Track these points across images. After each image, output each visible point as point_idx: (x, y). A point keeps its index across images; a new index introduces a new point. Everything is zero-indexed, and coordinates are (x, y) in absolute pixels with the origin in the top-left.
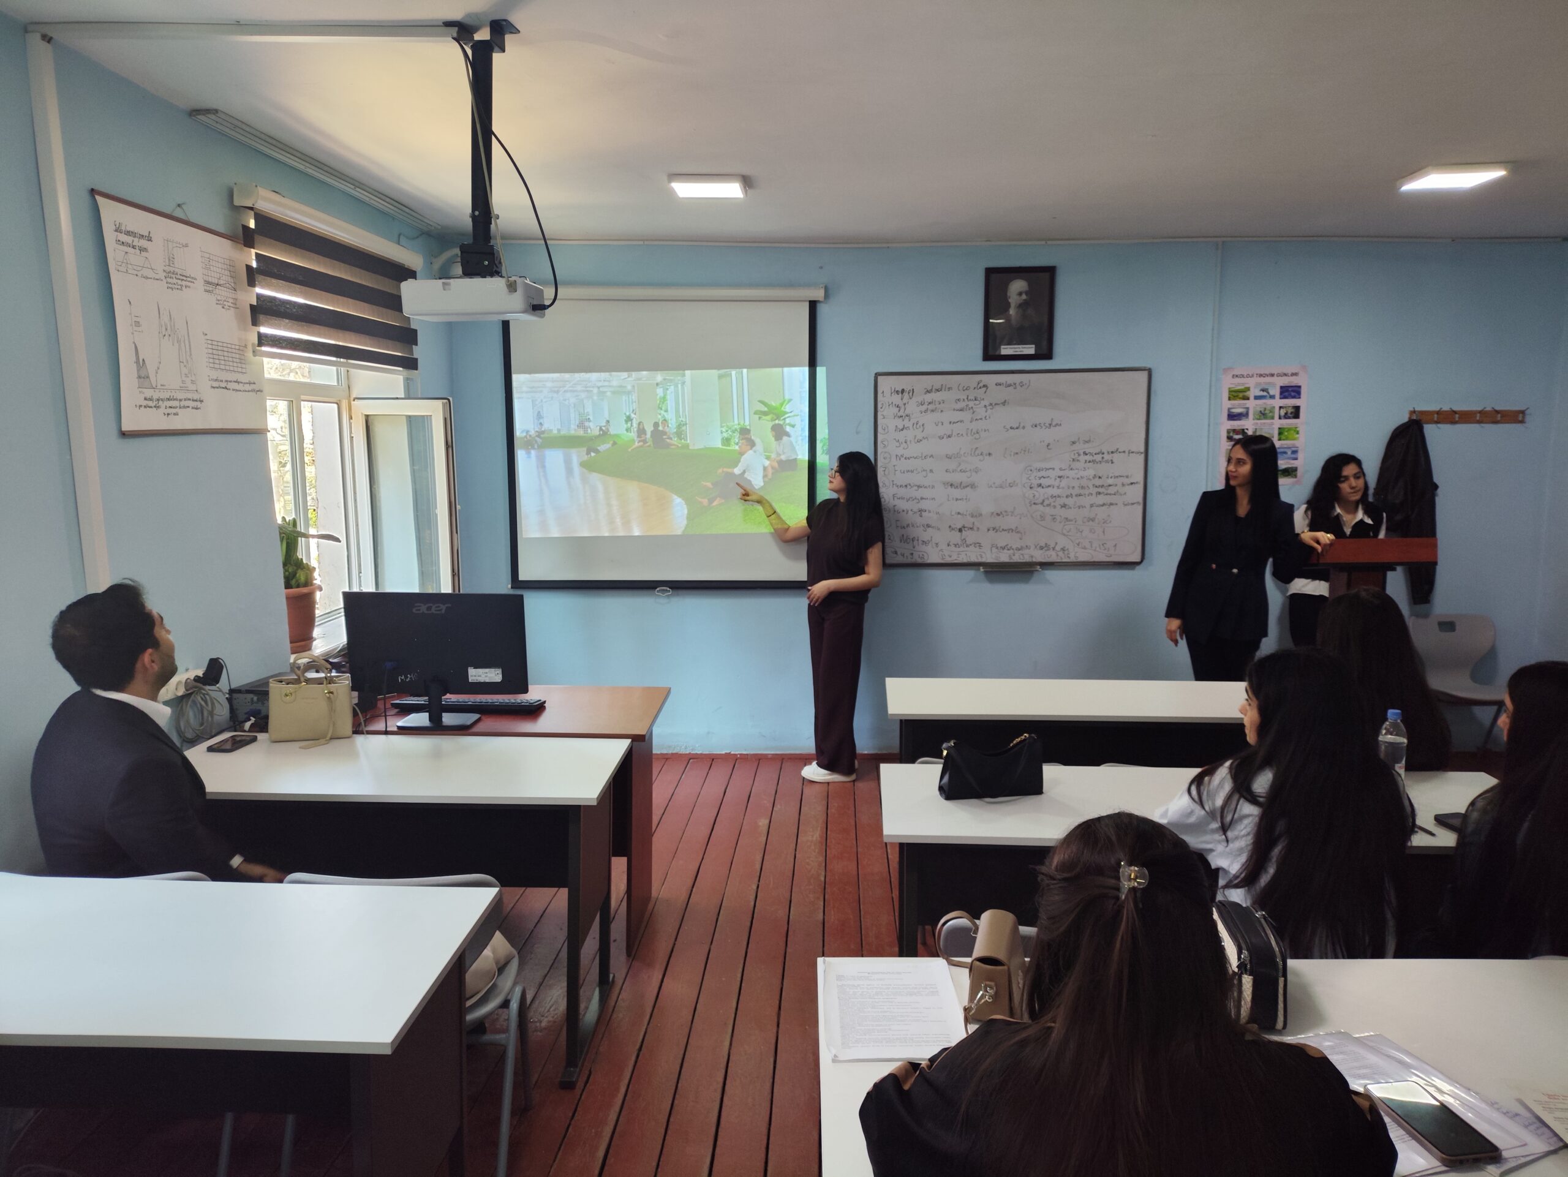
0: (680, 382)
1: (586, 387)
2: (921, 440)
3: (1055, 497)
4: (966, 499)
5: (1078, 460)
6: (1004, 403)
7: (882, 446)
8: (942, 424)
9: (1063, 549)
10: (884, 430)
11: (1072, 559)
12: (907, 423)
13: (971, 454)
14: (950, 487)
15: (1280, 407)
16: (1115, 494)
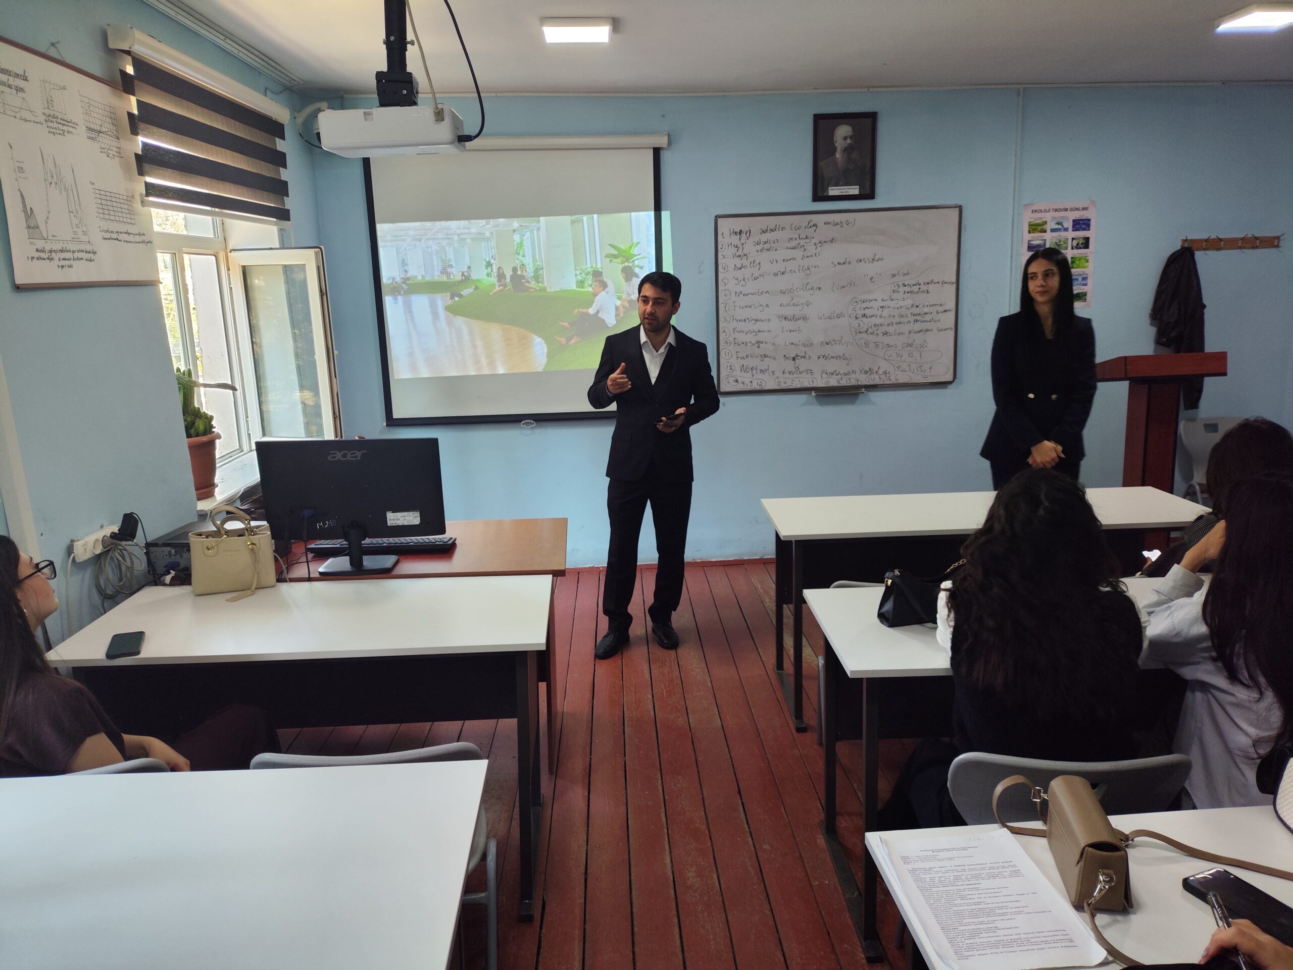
0: (535, 228)
1: (447, 235)
2: (757, 278)
3: (878, 325)
4: (799, 330)
5: (898, 292)
6: (832, 241)
7: (723, 284)
8: (777, 262)
9: (885, 373)
10: (725, 269)
11: (893, 381)
12: (745, 262)
13: (803, 289)
14: (784, 320)
15: (1073, 239)
16: (930, 321)
